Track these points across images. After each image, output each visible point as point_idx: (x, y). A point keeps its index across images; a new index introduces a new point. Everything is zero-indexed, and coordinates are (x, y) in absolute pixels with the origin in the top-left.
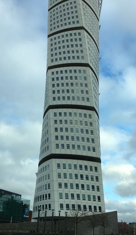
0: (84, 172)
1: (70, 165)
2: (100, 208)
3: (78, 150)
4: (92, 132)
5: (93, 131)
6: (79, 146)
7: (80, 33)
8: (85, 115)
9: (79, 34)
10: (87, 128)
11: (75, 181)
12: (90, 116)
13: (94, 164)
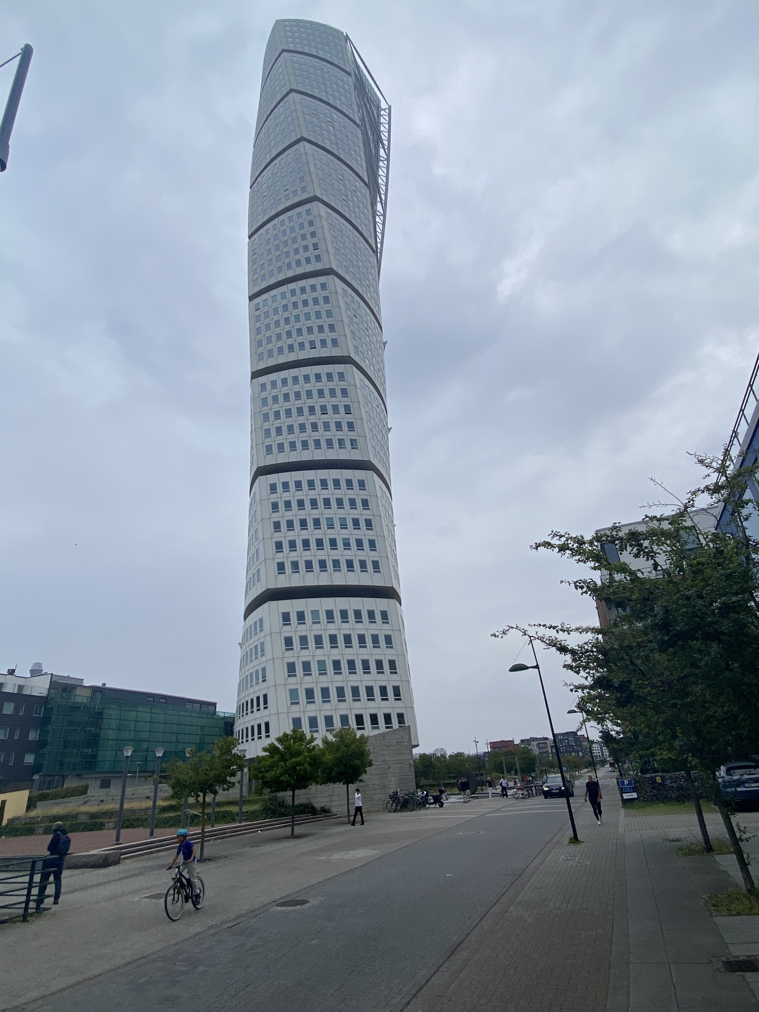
0: (354, 629)
1: (315, 613)
2: (401, 717)
3: (336, 573)
4: (369, 523)
5: (370, 520)
6: (336, 563)
7: (325, 284)
8: (349, 483)
9: (324, 286)
10: (354, 514)
11: (328, 654)
12: (362, 484)
13: (377, 604)
